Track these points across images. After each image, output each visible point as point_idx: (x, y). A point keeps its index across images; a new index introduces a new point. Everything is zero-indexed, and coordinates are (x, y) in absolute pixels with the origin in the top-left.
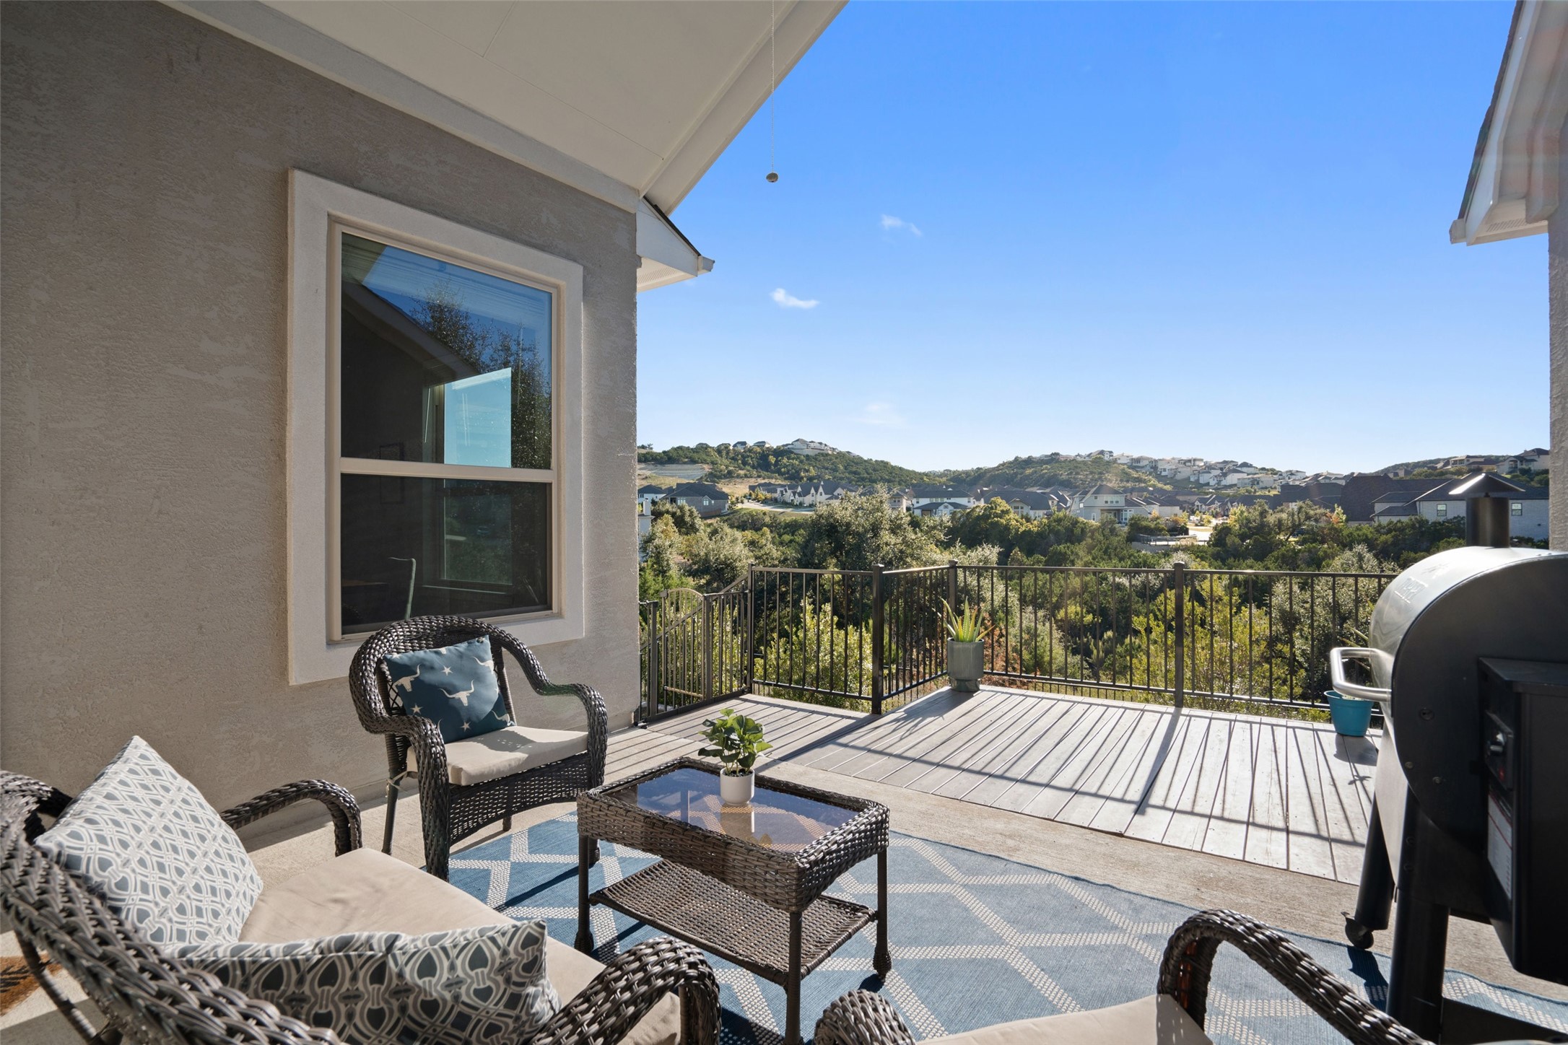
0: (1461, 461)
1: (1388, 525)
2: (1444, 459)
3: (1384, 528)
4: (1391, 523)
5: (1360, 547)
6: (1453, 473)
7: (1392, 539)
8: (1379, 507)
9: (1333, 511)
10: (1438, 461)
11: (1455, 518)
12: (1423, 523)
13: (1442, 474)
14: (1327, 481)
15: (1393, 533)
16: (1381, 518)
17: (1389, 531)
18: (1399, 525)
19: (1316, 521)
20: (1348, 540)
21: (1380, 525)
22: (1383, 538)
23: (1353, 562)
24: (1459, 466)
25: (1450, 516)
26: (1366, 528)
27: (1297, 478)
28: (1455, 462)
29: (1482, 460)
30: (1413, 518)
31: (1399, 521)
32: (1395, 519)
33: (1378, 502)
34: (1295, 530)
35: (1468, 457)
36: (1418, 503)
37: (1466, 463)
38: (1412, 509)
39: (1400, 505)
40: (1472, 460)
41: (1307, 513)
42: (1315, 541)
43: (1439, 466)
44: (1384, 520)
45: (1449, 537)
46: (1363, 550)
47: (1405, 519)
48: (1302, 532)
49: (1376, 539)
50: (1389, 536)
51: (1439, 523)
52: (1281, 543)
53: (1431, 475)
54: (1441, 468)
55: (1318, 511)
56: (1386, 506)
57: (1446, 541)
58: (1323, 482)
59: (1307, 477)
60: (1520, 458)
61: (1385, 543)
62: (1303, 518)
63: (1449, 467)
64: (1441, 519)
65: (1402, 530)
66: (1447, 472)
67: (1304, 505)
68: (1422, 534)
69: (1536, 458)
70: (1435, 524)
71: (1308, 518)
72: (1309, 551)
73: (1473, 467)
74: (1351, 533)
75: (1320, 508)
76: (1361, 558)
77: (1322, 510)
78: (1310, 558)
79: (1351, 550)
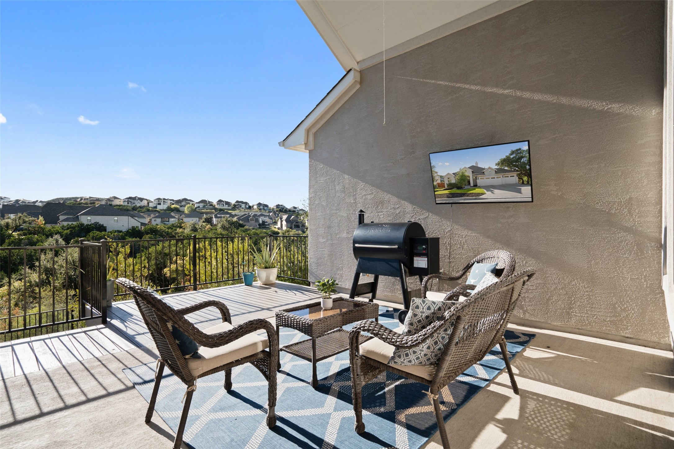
0: (87, 199)
1: (67, 226)
2: (80, 197)
3: (65, 227)
4: (68, 225)
5: (56, 236)
6: (84, 204)
7: (69, 232)
8: (62, 218)
9: (38, 219)
10: (78, 198)
11: (95, 223)
12: (82, 225)
13: (80, 204)
14: (24, 204)
15: (70, 229)
16: (63, 223)
17: (68, 229)
18: (72, 225)
19: (30, 223)
20: (49, 233)
21: (63, 226)
22: (66, 231)
23: (53, 243)
24: (86, 201)
25: (93, 222)
26: (58, 227)
27: (5, 201)
28: (85, 199)
29: (95, 199)
30: (78, 222)
31: (72, 224)
32: (70, 223)
33: (61, 215)
34: (17, 229)
35: (90, 197)
36: (79, 216)
37: (89, 200)
38: (77, 219)
39: (71, 216)
40: (91, 199)
41: (23, 220)
42: (30, 234)
43: (78, 200)
44: (65, 224)
45: (93, 231)
46: (58, 237)
47: (75, 223)
48: (22, 230)
49: (62, 232)
50: (68, 231)
51: (89, 225)
52: (10, 235)
53: (75, 204)
54: (79, 201)
55: (31, 219)
56: (66, 217)
57: (93, 233)
58: (21, 204)
59: (12, 201)
60: (109, 200)
61: (67, 234)
62: (21, 221)
63: (83, 201)
64: (90, 223)
65: (74, 228)
66: (82, 203)
67: (22, 216)
68: (83, 229)
69: (114, 200)
70: (87, 225)
71: (25, 222)
72: (28, 239)
73: (92, 202)
74: (50, 230)
75: (31, 217)
76: (57, 241)
77: (33, 218)
78: (29, 242)
79: (52, 237)
